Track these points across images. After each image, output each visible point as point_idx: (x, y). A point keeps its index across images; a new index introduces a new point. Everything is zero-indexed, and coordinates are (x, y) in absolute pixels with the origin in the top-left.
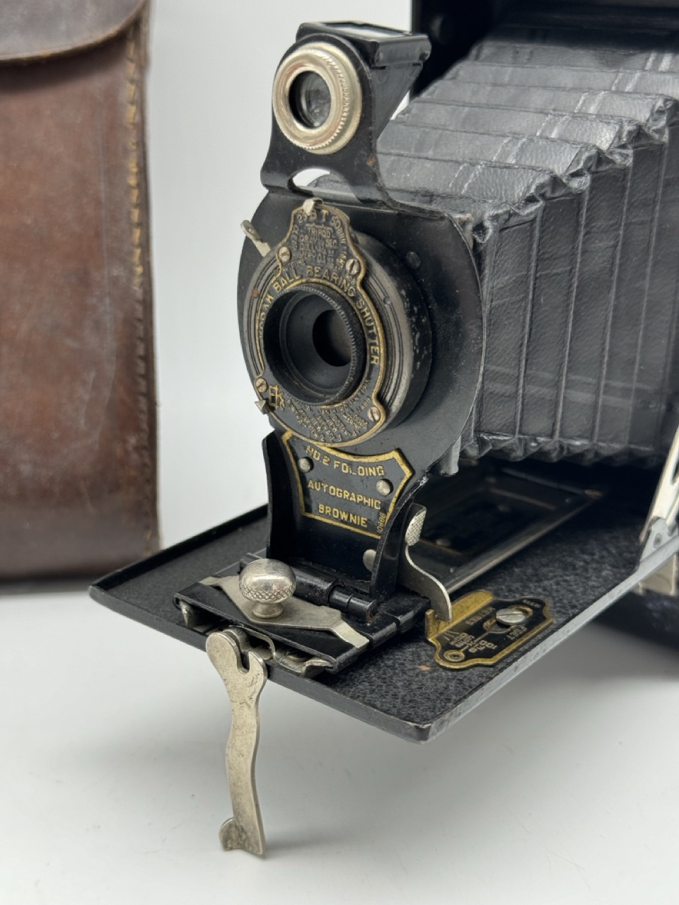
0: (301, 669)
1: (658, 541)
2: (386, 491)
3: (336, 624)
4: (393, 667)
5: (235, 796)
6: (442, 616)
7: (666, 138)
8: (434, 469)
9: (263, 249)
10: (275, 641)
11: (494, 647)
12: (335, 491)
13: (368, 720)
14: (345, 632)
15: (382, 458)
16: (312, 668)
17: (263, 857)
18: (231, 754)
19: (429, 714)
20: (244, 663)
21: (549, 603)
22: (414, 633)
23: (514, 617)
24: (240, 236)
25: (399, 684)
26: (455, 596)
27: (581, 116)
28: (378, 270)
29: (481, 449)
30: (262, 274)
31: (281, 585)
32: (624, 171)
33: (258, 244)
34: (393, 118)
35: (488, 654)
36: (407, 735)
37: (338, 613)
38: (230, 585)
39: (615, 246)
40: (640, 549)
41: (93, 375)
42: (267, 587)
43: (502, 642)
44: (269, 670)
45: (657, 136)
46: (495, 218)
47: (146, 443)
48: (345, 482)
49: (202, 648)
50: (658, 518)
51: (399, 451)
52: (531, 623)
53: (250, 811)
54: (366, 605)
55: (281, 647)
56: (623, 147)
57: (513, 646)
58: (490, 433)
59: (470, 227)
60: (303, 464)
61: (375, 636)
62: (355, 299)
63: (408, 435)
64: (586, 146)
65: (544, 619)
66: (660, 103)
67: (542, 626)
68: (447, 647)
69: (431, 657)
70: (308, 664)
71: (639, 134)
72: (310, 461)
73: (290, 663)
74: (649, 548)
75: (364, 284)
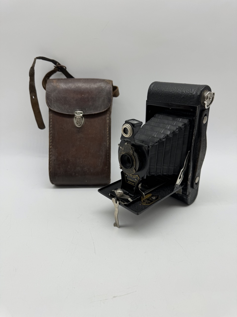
0: (123, 204)
1: (177, 187)
2: (136, 180)
3: (129, 198)
4: (136, 204)
5: (115, 220)
6: (143, 197)
7: (178, 133)
8: (143, 178)
9: (121, 148)
10: (121, 200)
11: (150, 202)
12: (130, 179)
13: (131, 211)
14: (130, 199)
15: (136, 176)
16: (125, 204)
17: (119, 228)
18: (115, 214)
19: (140, 211)
20: (116, 202)
21: (160, 196)
22: (140, 200)
23: (154, 198)
24: (118, 146)
25: (136, 207)
26: (145, 195)
27: (166, 129)
28: (135, 152)
29: (150, 175)
30: (121, 151)
31: (122, 192)
32: (171, 137)
33: (120, 147)
34: (141, 127)
35: (149, 203)
36: (136, 214)
37: (129, 196)
38: (115, 191)
39: (170, 148)
40: (174, 188)
41: (101, 158)
42: (120, 192)
43: (151, 201)
44: (119, 204)
45: (176, 132)
46: (151, 145)
47: (108, 168)
48: (131, 178)
49: (111, 200)
50: (177, 184)
51: (138, 175)
52: (156, 199)
53: (117, 222)
54: (133, 196)
55: (121, 201)
56: (171, 134)
57: (153, 202)
58: (151, 173)
59: (147, 147)
60: (126, 175)
61: (134, 200)
62: (132, 156)
63: (139, 173)
64: (166, 134)
65: (158, 198)
66: (177, 127)
67: (158, 199)
68: (144, 202)
69: (141, 203)
70: (124, 203)
71: (174, 132)
72: (127, 175)
73: (122, 203)
74: (175, 188)
75: (133, 154)
